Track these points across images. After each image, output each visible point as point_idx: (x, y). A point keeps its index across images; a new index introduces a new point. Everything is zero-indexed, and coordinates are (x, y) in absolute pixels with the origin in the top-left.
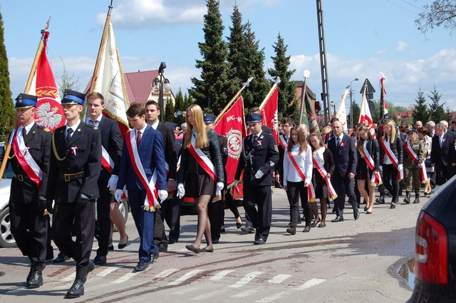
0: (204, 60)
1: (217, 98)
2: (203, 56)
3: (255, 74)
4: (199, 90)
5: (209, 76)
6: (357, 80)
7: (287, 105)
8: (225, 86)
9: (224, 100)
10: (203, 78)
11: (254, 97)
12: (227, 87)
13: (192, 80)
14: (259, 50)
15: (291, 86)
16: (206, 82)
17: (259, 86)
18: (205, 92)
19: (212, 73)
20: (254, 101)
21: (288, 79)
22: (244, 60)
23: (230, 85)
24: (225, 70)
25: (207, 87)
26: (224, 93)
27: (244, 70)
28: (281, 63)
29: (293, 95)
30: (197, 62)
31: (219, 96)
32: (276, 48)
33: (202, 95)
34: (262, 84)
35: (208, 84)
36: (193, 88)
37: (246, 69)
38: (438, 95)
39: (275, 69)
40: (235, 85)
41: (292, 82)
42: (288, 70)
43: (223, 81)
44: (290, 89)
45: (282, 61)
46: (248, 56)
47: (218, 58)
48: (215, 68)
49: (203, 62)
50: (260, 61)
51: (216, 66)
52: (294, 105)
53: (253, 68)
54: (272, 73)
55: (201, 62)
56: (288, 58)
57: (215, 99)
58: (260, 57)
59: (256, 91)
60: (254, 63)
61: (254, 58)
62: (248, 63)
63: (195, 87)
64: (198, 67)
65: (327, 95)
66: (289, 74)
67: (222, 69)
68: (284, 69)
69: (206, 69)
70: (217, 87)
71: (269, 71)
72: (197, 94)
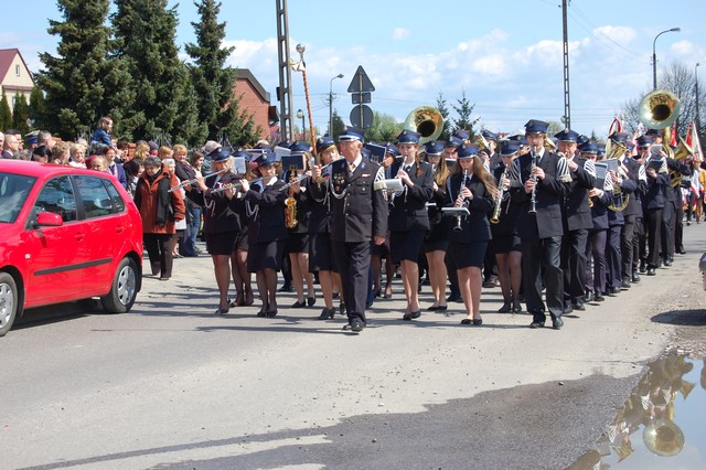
0: (65, 20)
1: (87, 91)
2: (63, 13)
3: (161, 50)
4: (55, 76)
5: (72, 51)
6: (341, 76)
7: (218, 110)
8: (102, 69)
9: (97, 94)
10: (61, 53)
11: (158, 92)
12: (104, 71)
13: (41, 56)
14: (167, 8)
15: (226, 75)
16: (67, 61)
17: (166, 72)
18: (65, 80)
19: (78, 45)
20: (157, 100)
21: (221, 64)
22: (141, 25)
23: (110, 67)
24: (102, 40)
25: (69, 71)
26: (99, 82)
27: (139, 42)
28: (209, 32)
29: (229, 92)
30: (52, 23)
31: (90, 88)
32: (201, 8)
33: (59, 85)
34: (173, 69)
35: (70, 64)
36: (42, 72)
37: (144, 42)
38: (469, 106)
39: (197, 45)
40: (120, 68)
41: (228, 69)
42: (221, 48)
43: (98, 60)
44: (224, 81)
45: (211, 31)
46: (147, 17)
47: (89, 18)
48: (84, 36)
49: (64, 23)
50: (170, 27)
51: (86, 32)
52: (230, 110)
53: (156, 40)
54: (192, 52)
55: (58, 23)
56: (222, 26)
57: (82, 94)
58: (169, 21)
59: (160, 82)
60: (158, 31)
61: (158, 22)
62: (148, 30)
63: (47, 70)
64: (53, 32)
65: (288, 91)
66: (223, 54)
67: (96, 39)
68: (214, 45)
69: (68, 37)
70: (87, 72)
71: (187, 47)
72: (51, 83)
